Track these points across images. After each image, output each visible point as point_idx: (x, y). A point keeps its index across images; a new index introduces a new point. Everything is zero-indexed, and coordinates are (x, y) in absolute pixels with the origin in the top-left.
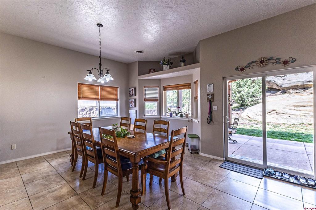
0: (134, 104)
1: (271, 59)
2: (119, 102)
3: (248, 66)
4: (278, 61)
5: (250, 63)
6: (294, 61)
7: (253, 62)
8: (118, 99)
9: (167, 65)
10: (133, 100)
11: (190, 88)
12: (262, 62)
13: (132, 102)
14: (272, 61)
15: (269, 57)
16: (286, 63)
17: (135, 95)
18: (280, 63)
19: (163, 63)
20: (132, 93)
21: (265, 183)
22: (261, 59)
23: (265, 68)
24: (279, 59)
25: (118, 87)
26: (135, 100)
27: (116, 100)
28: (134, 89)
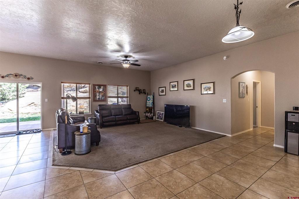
1: (22, 75)
3: (8, 76)
4: (25, 77)
5: (9, 75)
6: (32, 79)
7: (11, 74)
12: (16, 76)
14: (21, 76)
15: (20, 74)
16: (29, 79)
18: (26, 78)
21: (18, 138)
22: (16, 74)
23: (17, 79)
24: (25, 76)
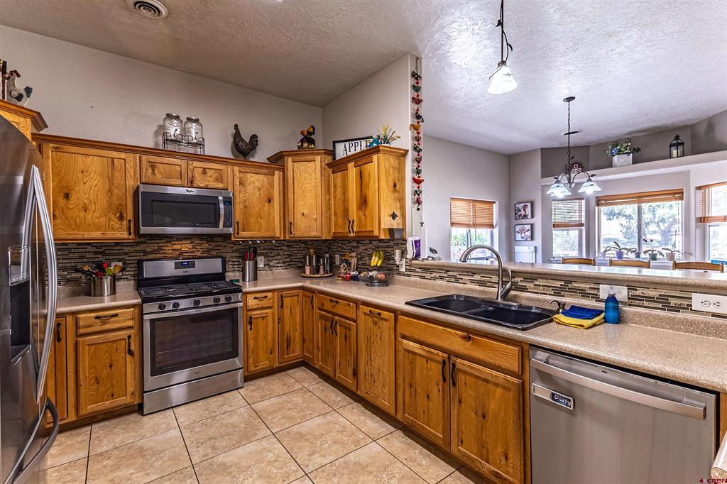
0: (528, 234)
2: (496, 231)
8: (494, 224)
9: (628, 154)
10: (528, 227)
11: (681, 198)
13: (521, 231)
17: (532, 217)
19: (620, 151)
20: (523, 213)
25: (494, 202)
26: (532, 225)
27: (492, 226)
28: (529, 204)
